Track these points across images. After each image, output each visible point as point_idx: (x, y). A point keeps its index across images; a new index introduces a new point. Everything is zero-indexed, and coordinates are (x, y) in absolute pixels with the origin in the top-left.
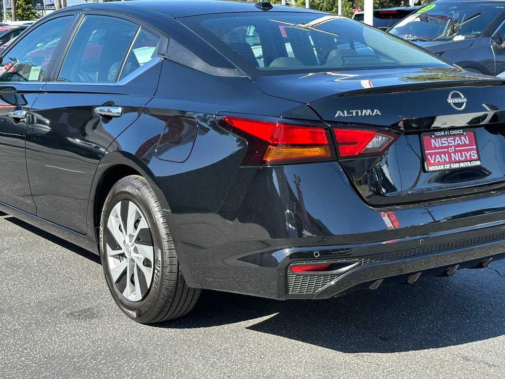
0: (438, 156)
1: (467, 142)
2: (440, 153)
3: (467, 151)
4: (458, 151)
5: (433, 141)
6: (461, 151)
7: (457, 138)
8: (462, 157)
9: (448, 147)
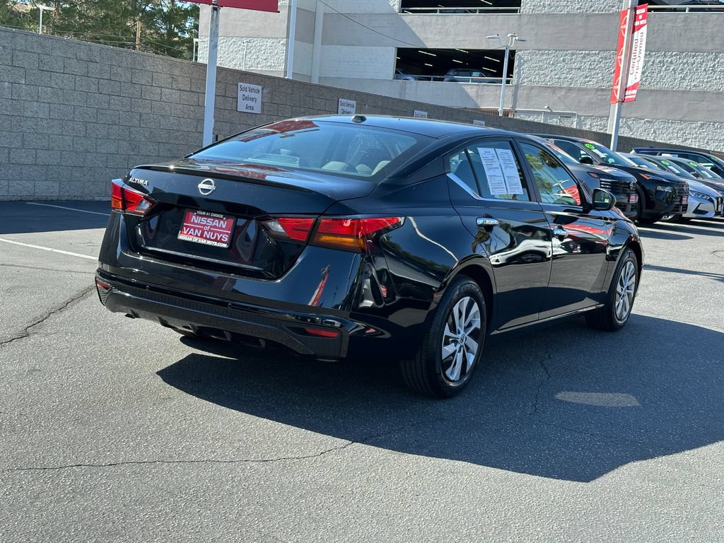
0: (192, 230)
1: (224, 227)
2: (195, 228)
3: (220, 233)
4: (211, 231)
5: (194, 217)
6: (214, 232)
7: (217, 221)
8: (213, 236)
9: (204, 225)
